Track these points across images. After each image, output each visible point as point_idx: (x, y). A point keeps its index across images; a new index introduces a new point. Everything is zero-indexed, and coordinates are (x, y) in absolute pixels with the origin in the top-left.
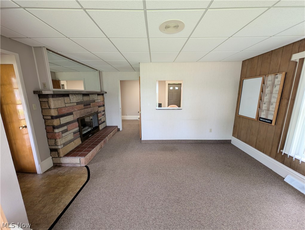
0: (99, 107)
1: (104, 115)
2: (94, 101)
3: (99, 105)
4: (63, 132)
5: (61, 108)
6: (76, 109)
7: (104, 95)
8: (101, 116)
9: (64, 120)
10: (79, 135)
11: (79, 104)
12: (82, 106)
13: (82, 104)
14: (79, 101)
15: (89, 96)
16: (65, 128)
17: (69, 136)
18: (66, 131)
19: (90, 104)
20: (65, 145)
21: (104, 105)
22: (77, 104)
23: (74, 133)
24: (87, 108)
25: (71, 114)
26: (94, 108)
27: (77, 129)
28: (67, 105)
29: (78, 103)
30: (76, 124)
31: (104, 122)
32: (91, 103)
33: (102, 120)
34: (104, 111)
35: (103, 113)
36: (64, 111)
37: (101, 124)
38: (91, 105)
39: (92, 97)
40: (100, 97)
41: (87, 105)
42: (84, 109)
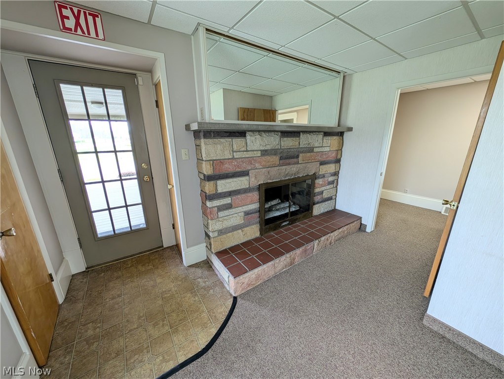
0: (322, 163)
1: (335, 183)
2: (311, 150)
3: (324, 158)
4: (221, 208)
5: (221, 162)
6: (257, 165)
7: (346, 135)
8: (322, 186)
9: (224, 186)
10: (258, 219)
11: (268, 155)
12: (275, 159)
13: (275, 154)
14: (268, 147)
15: (299, 136)
16: (227, 200)
17: (235, 217)
18: (229, 207)
19: (298, 157)
20: (221, 232)
21: (338, 161)
22: (262, 155)
23: (247, 214)
24: (289, 164)
25: (245, 174)
26: (308, 165)
27: (256, 206)
28: (236, 155)
29: (265, 153)
30: (255, 195)
31: (330, 199)
32: (302, 152)
33: (325, 195)
34: (336, 174)
35: (331, 179)
36: (229, 168)
37: (318, 203)
38: (300, 158)
39: (305, 140)
40: (333, 141)
41: (288, 157)
42: (280, 165)
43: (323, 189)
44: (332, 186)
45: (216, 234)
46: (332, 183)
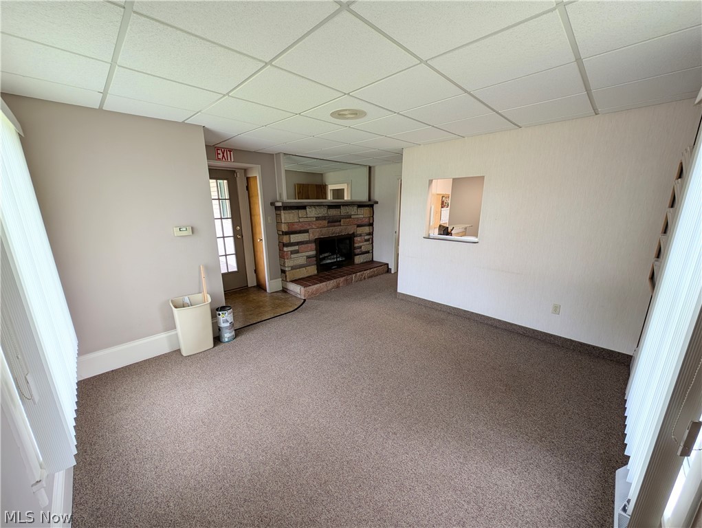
0: (359, 226)
1: (371, 241)
2: (349, 217)
3: (359, 222)
4: (292, 252)
5: (293, 224)
6: (314, 226)
7: (375, 206)
8: (360, 242)
9: (295, 238)
10: (315, 262)
11: (320, 220)
12: (325, 223)
13: (325, 220)
14: (320, 215)
15: (340, 208)
16: (296, 248)
17: (300, 259)
18: (297, 252)
19: (340, 221)
20: (293, 268)
21: (371, 225)
22: (316, 220)
23: (308, 257)
24: (335, 226)
25: (306, 231)
26: (349, 227)
27: (314, 253)
28: (301, 220)
29: (318, 219)
30: (313, 246)
31: (368, 252)
32: (343, 218)
33: (363, 249)
34: (371, 234)
35: (367, 237)
36: (297, 227)
37: (358, 254)
38: (342, 222)
39: (344, 211)
40: (366, 211)
41: (334, 221)
42: (328, 227)
43: (361, 244)
44: (368, 243)
45: (290, 269)
46: (368, 240)
